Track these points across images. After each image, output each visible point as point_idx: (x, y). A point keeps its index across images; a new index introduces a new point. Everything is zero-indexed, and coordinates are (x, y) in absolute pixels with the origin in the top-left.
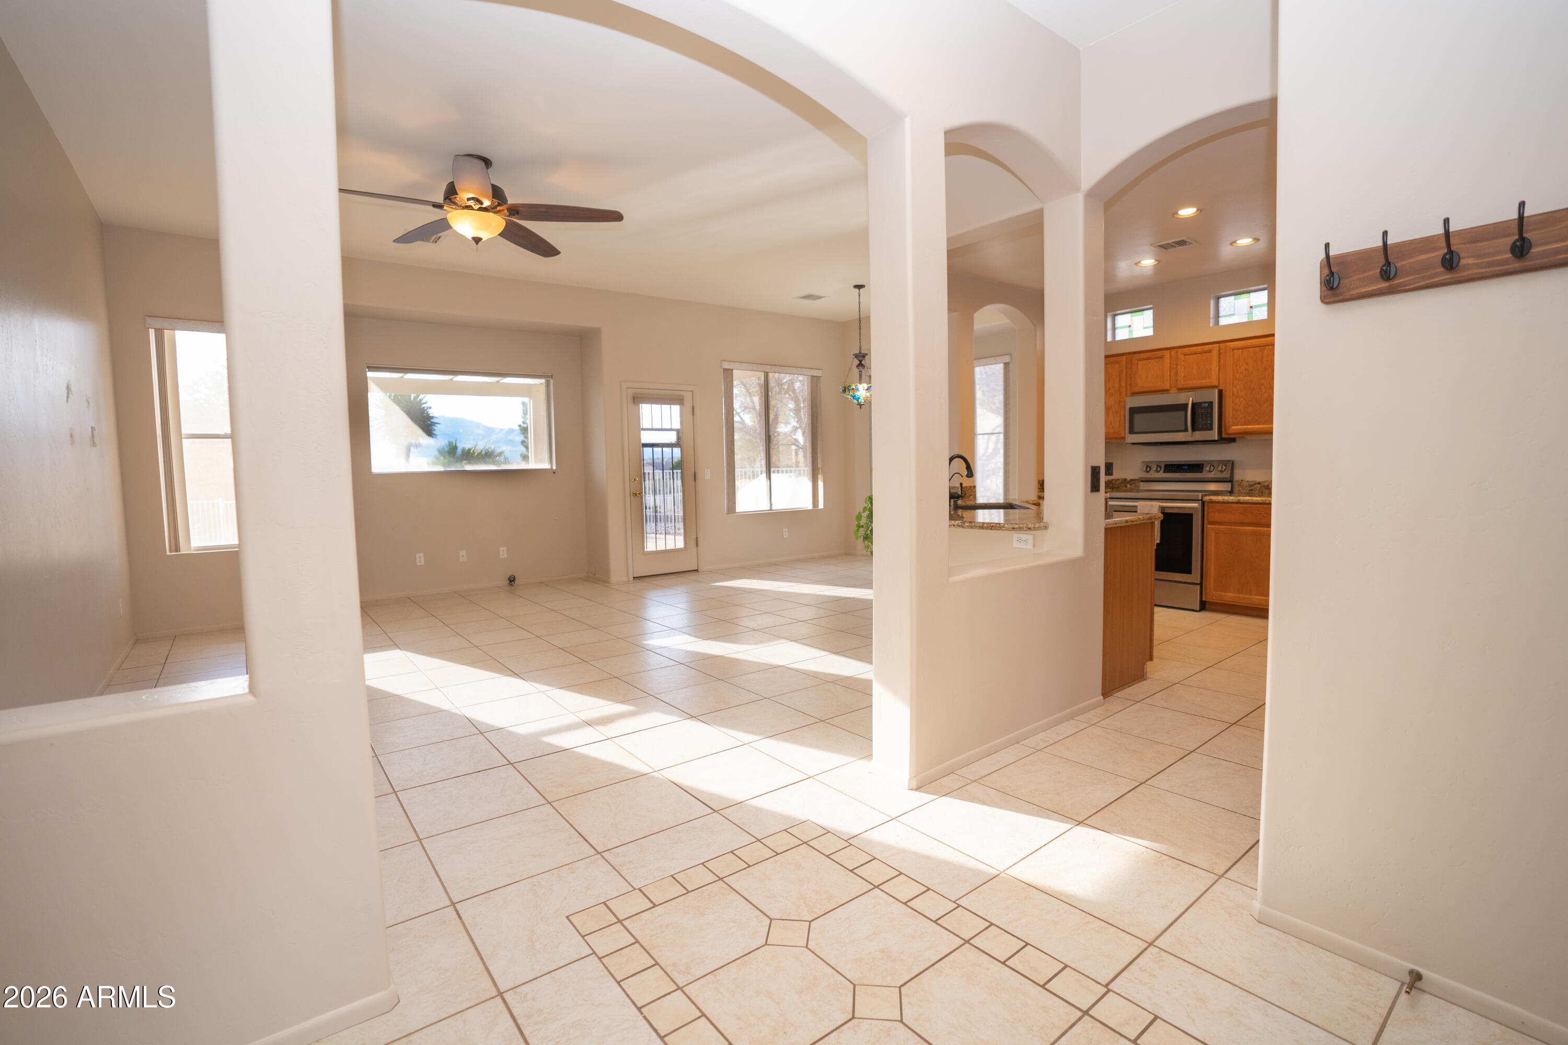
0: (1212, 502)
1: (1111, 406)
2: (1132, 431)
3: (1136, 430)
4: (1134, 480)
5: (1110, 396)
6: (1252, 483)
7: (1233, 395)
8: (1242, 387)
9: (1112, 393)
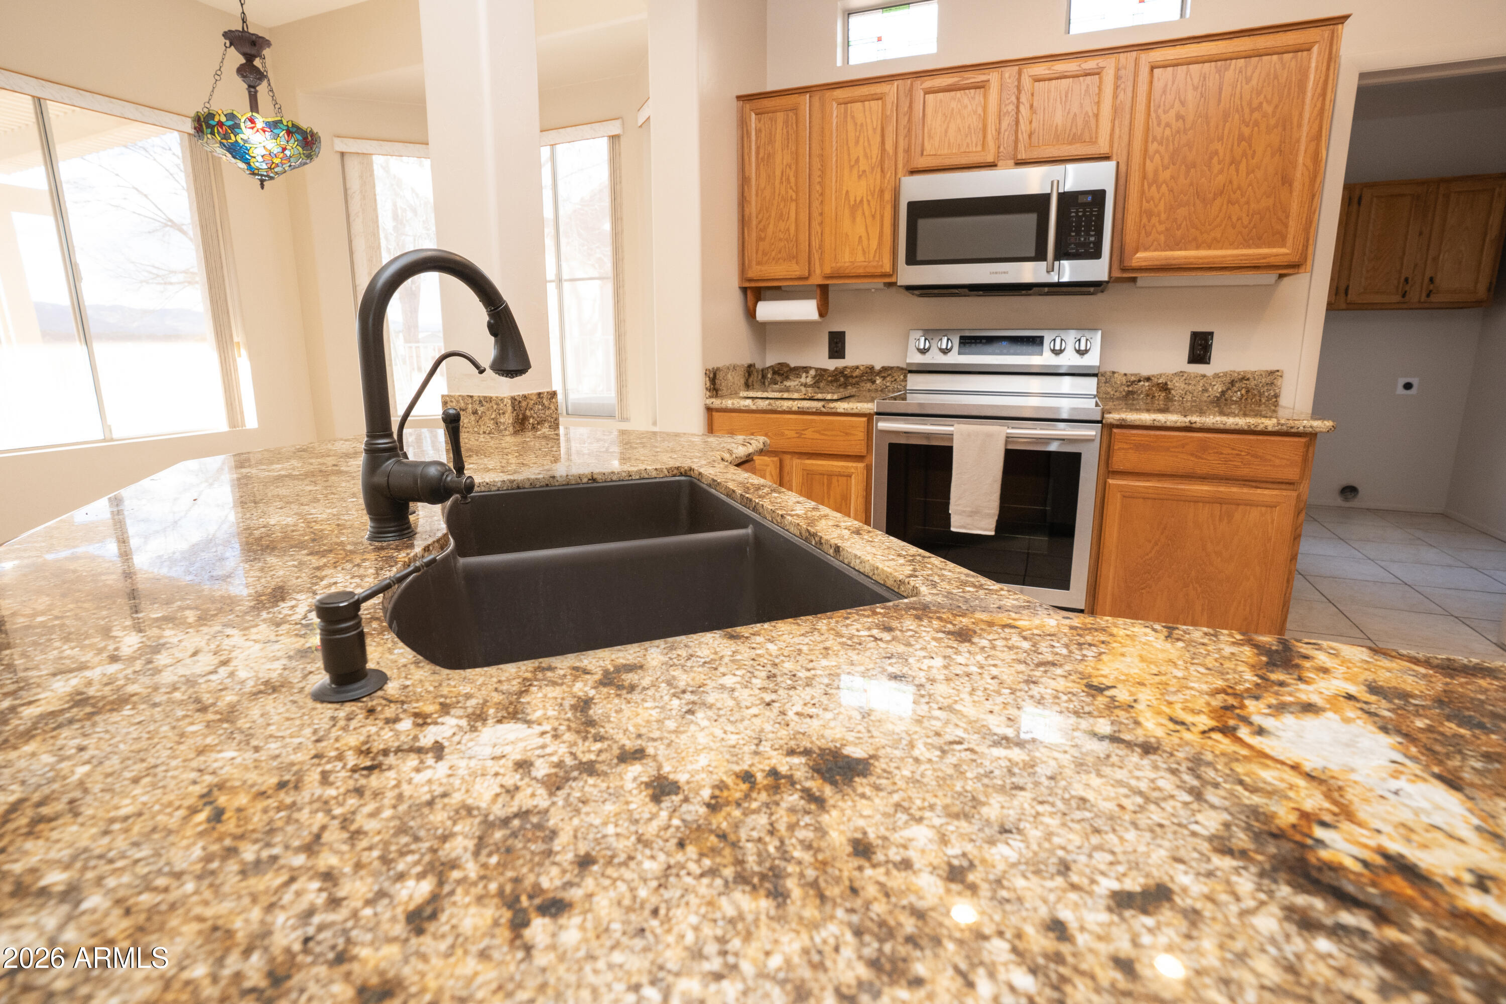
0: (1123, 425)
1: (861, 201)
2: (912, 259)
3: (919, 258)
4: (892, 368)
5: (860, 177)
6: (1133, 378)
7: (1144, 177)
8: (1166, 161)
9: (864, 171)
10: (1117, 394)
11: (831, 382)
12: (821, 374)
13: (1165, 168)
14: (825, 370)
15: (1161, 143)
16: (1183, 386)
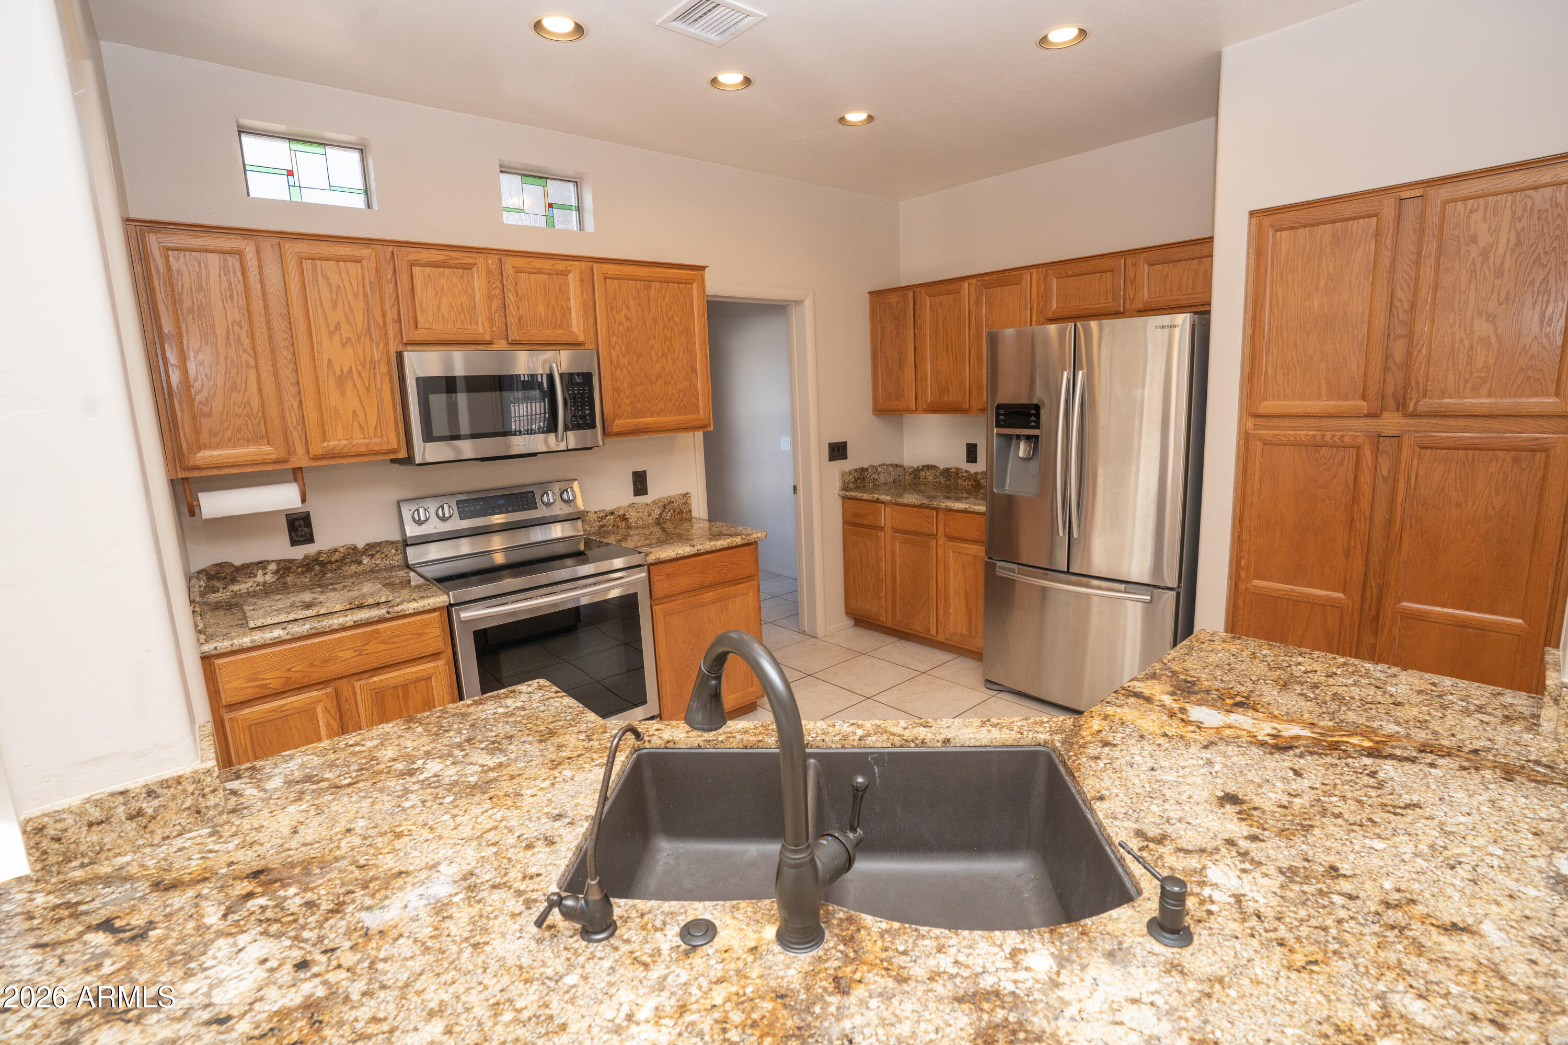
1: (350, 371)
2: (431, 435)
3: (440, 433)
4: (380, 544)
5: (343, 345)
6: (602, 515)
7: (611, 362)
8: (623, 350)
9: (348, 339)
10: (593, 529)
11: (303, 573)
12: (285, 567)
13: (624, 356)
14: (291, 561)
15: (618, 337)
16: (636, 514)
